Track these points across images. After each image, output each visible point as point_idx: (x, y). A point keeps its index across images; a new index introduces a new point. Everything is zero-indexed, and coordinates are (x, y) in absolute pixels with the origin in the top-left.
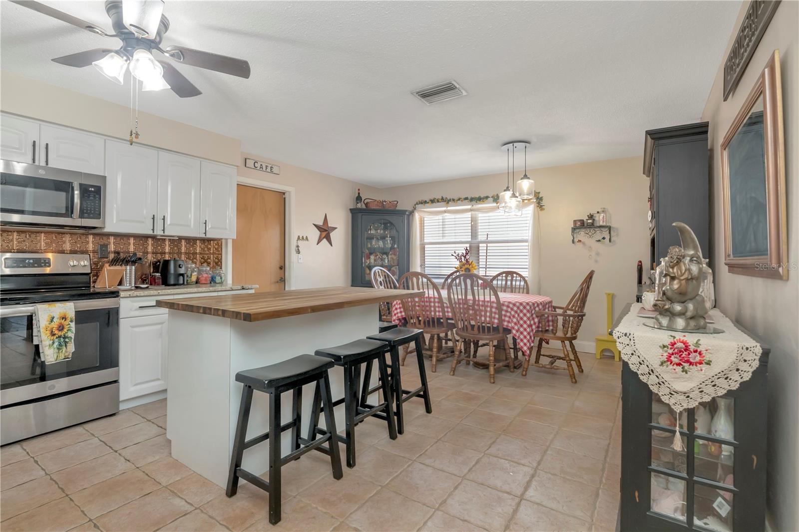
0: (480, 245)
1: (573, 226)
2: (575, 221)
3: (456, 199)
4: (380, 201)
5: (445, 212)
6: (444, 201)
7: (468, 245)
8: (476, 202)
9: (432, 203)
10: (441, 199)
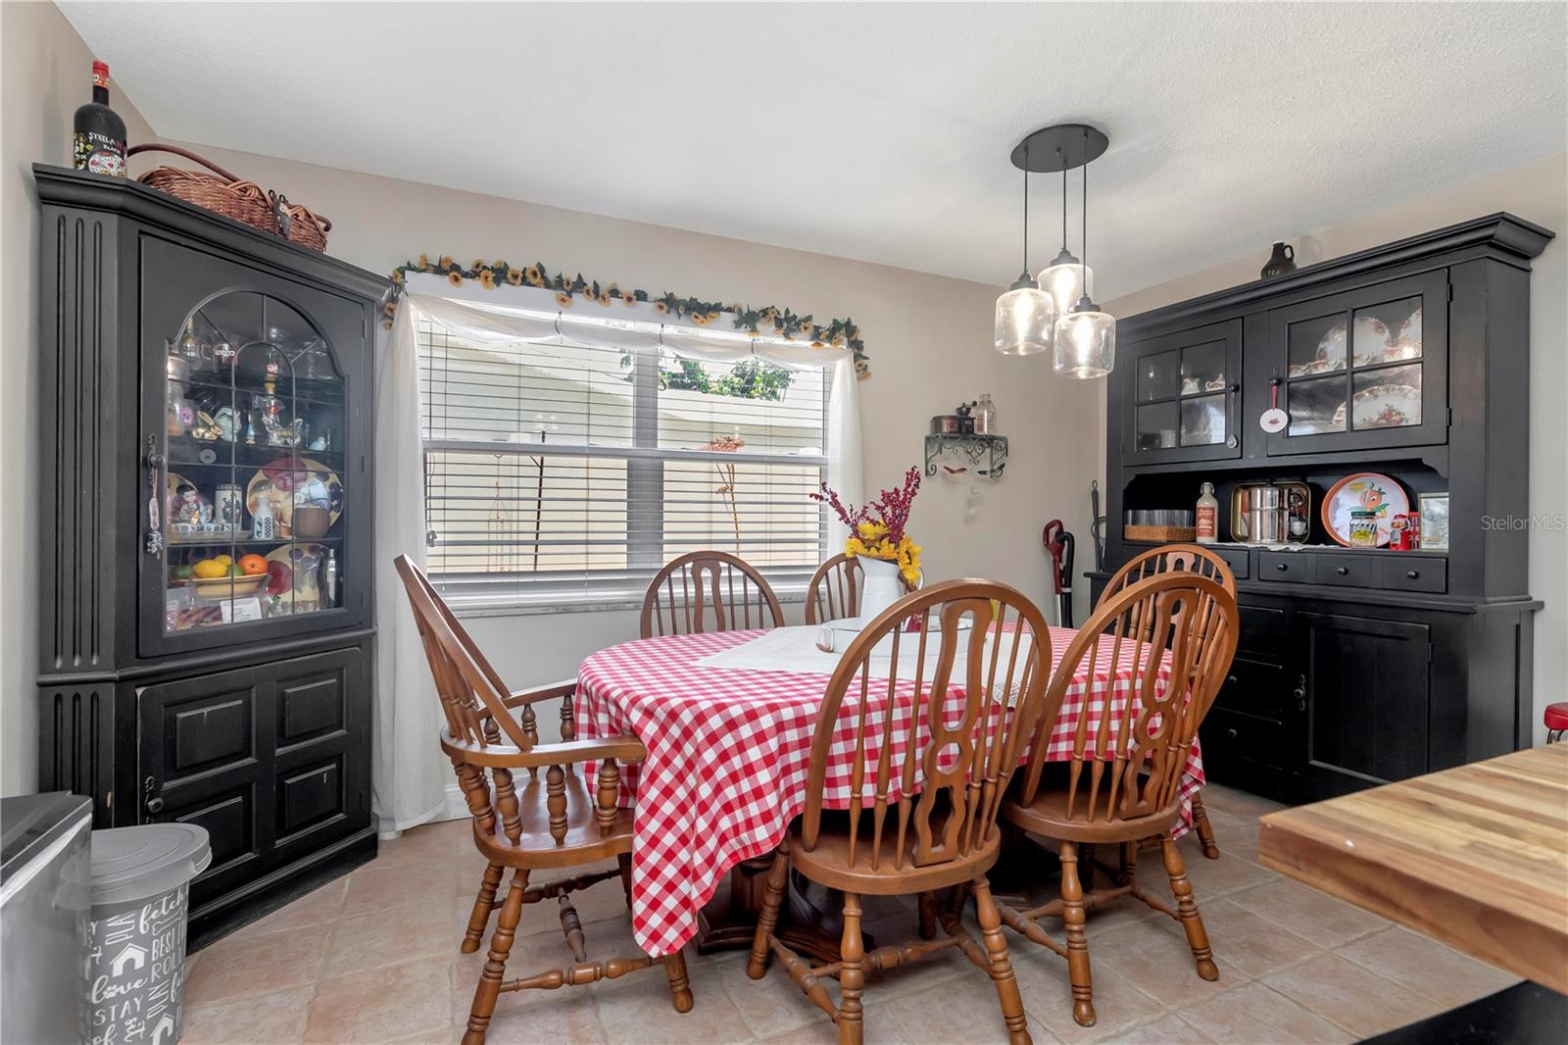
0: (667, 465)
1: (929, 433)
2: (936, 421)
3: (604, 289)
4: (261, 193)
5: (557, 328)
6: (548, 285)
7: (624, 463)
8: (680, 315)
9: (497, 281)
10: (535, 274)
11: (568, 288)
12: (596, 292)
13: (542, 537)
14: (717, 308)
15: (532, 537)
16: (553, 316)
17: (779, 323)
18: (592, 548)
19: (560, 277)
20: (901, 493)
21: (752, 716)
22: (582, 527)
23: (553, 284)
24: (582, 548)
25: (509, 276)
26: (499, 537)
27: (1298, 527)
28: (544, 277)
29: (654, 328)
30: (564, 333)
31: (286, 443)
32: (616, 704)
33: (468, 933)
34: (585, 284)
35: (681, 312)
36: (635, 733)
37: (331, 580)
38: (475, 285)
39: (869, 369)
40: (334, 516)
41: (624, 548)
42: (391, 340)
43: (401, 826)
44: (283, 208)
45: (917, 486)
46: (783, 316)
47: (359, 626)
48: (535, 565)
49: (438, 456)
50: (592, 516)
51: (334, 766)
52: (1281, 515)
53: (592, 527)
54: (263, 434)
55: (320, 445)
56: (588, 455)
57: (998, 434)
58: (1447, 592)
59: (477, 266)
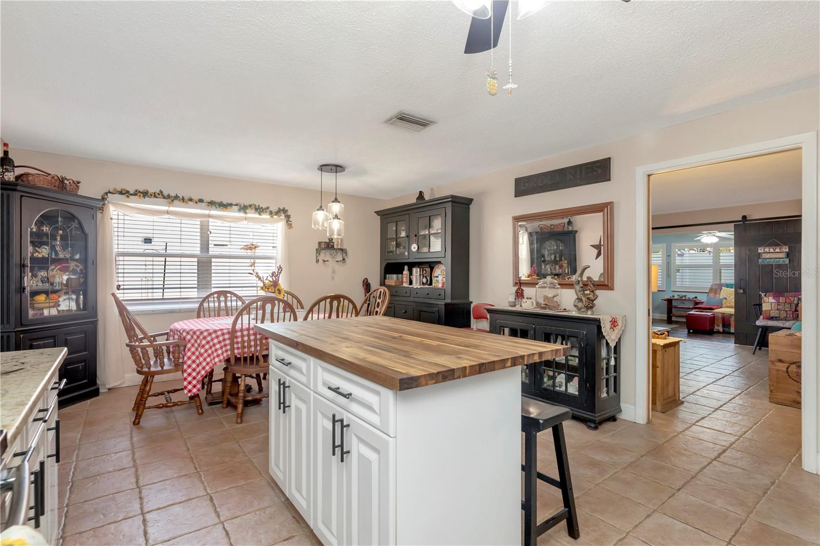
0: (213, 260)
1: (317, 247)
2: (320, 243)
3: (186, 198)
4: (58, 177)
5: (168, 213)
6: (164, 198)
7: (196, 260)
8: (216, 208)
9: (144, 197)
10: (159, 194)
11: (172, 199)
12: (183, 199)
13: (165, 286)
14: (231, 205)
15: (162, 286)
16: (166, 208)
17: (256, 209)
18: (182, 290)
19: (169, 194)
20: (276, 273)
21: (215, 331)
22: (179, 282)
23: (166, 197)
24: (179, 290)
25: (149, 195)
26: (147, 286)
27: (424, 280)
28: (162, 195)
29: (206, 212)
30: (171, 215)
31: (65, 256)
32: (179, 331)
33: (135, 405)
34: (179, 197)
35: (217, 206)
36: (184, 339)
37: (81, 302)
38: (136, 198)
39: (292, 225)
40: (82, 280)
41: (196, 290)
42: (103, 218)
43: (108, 387)
44: (66, 181)
45: (281, 270)
46: (257, 207)
47: (92, 317)
48: (163, 296)
49: (121, 258)
50: (182, 279)
51: (83, 364)
52: (420, 277)
53: (182, 282)
54: (57, 254)
55: (77, 257)
56: (181, 257)
57: (344, 248)
58: (445, 299)
59: (136, 191)
